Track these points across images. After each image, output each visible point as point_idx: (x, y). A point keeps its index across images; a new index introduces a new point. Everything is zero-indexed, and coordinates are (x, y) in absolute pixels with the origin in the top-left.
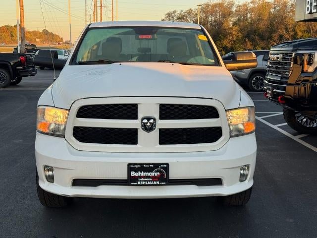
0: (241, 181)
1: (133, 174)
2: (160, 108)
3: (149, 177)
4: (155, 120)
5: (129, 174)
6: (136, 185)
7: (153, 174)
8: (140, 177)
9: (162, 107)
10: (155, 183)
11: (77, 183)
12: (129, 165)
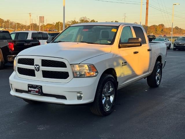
0: (78, 99)
1: (30, 89)
2: (42, 61)
3: (34, 91)
4: (39, 66)
5: (28, 89)
6: (30, 94)
7: (36, 90)
8: (32, 90)
9: (43, 61)
10: (36, 94)
11: (17, 90)
12: (29, 85)
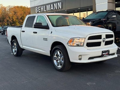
1: (103, 54)
7: (107, 53)
12: (102, 51)
